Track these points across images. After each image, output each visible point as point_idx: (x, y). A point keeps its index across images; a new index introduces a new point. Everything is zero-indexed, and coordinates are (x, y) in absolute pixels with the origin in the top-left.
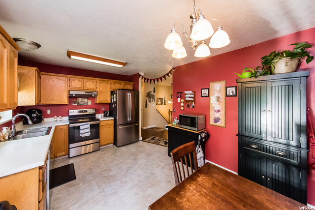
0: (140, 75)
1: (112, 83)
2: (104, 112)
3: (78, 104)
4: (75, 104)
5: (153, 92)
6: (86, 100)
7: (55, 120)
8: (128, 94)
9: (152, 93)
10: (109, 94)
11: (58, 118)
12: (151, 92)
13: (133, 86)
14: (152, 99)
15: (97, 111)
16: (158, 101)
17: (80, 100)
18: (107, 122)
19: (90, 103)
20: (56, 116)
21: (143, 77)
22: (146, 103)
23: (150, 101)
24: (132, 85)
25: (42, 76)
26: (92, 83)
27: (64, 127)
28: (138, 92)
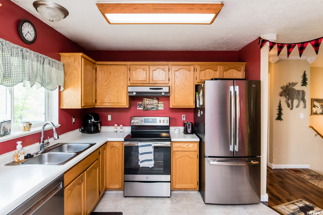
0: (264, 41)
1: (198, 68)
2: (184, 125)
3: (144, 107)
4: (140, 108)
5: (300, 83)
6: (155, 101)
7: (115, 130)
8: (232, 88)
9: (298, 87)
10: (192, 89)
11: (119, 128)
12: (295, 84)
13: (246, 70)
14: (296, 102)
15: (173, 122)
16: (315, 106)
17: (147, 101)
18: (185, 145)
19: (161, 107)
20: (116, 125)
21: (272, 45)
22: (280, 109)
23: (291, 106)
24: (243, 68)
25: (98, 67)
26: (162, 72)
27: (118, 145)
28: (258, 83)
